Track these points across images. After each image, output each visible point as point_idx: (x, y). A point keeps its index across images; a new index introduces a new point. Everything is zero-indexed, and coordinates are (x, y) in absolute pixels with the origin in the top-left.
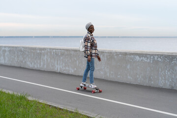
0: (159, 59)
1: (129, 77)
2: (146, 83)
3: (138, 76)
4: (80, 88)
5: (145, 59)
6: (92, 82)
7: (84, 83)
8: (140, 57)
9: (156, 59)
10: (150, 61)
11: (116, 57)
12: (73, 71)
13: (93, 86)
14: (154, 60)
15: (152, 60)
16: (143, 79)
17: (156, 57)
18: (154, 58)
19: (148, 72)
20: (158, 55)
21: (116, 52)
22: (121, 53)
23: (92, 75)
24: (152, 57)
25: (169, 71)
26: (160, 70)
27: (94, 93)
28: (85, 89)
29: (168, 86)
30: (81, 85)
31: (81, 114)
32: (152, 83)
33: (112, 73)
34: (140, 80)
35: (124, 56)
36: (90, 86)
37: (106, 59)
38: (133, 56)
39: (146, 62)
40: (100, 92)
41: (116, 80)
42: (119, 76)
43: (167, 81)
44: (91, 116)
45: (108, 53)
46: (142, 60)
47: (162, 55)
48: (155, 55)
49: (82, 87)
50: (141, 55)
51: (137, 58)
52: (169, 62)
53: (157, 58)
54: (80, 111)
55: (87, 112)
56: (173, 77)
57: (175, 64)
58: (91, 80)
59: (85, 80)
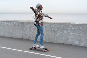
0: (16, 24)
1: (1, 33)
2: (10, 36)
3: (6, 33)
5: (9, 24)
6: (41, 44)
7: (35, 45)
8: (7, 23)
9: (15, 24)
10: (12, 25)
13: (43, 47)
14: (14, 24)
15: (13, 24)
16: (8, 34)
17: (15, 23)
18: (14, 23)
19: (11, 30)
20: (16, 22)
24: (13, 23)
25: (21, 29)
26: (17, 29)
28: (35, 48)
29: (21, 37)
30: (33, 46)
32: (13, 36)
34: (7, 35)
38: (3, 22)
39: (10, 25)
43: (20, 35)
46: (8, 24)
47: (18, 22)
48: (15, 22)
49: (33, 47)
50: (7, 22)
51: (6, 23)
52: (21, 25)
56: (23, 32)
57: (24, 26)
58: (41, 43)
59: (35, 43)
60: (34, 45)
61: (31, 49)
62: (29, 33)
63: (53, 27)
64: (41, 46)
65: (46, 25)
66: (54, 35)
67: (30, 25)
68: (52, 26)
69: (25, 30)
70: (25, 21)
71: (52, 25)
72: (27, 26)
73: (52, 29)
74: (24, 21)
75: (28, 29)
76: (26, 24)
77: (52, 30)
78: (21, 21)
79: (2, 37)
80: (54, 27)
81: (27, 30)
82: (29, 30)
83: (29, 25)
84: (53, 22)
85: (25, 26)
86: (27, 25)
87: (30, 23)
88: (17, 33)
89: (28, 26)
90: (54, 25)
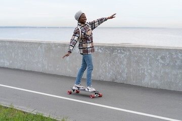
0: (100, 51)
1: (68, 70)
4: (72, 91)
6: (89, 85)
7: (78, 86)
9: (96, 50)
11: (54, 48)
12: (8, 64)
13: (91, 89)
20: (98, 46)
21: (55, 44)
22: (60, 44)
23: (89, 75)
25: (110, 63)
26: (101, 62)
27: (93, 97)
28: (78, 92)
29: (108, 79)
30: (74, 88)
31: (16, 110)
33: (50, 65)
35: (63, 48)
36: (86, 90)
37: (43, 50)
40: (100, 96)
41: (54, 73)
42: (57, 69)
43: (107, 74)
44: (27, 111)
45: (47, 44)
47: (103, 46)
48: (96, 46)
49: (74, 90)
52: (110, 53)
53: (98, 50)
54: (16, 107)
55: (24, 107)
56: (114, 69)
57: (116, 56)
58: (88, 82)
59: (78, 82)
60: (76, 86)
61: (70, 93)
62: (126, 71)
63: (178, 58)
64: (88, 88)
65: (164, 55)
66: (180, 76)
67: (128, 54)
68: (175, 56)
69: (118, 63)
70: (119, 45)
71: (175, 54)
72: (123, 55)
73: (176, 62)
74: (116, 44)
75: (125, 63)
76: (119, 51)
77: (175, 64)
78: (110, 45)
79: (69, 77)
80: (180, 57)
81: (121, 63)
82: (127, 64)
83: (126, 54)
84: (178, 47)
85: (119, 55)
86: (123, 53)
87: (129, 50)
88: (101, 70)
89: (125, 56)
90: (180, 54)
